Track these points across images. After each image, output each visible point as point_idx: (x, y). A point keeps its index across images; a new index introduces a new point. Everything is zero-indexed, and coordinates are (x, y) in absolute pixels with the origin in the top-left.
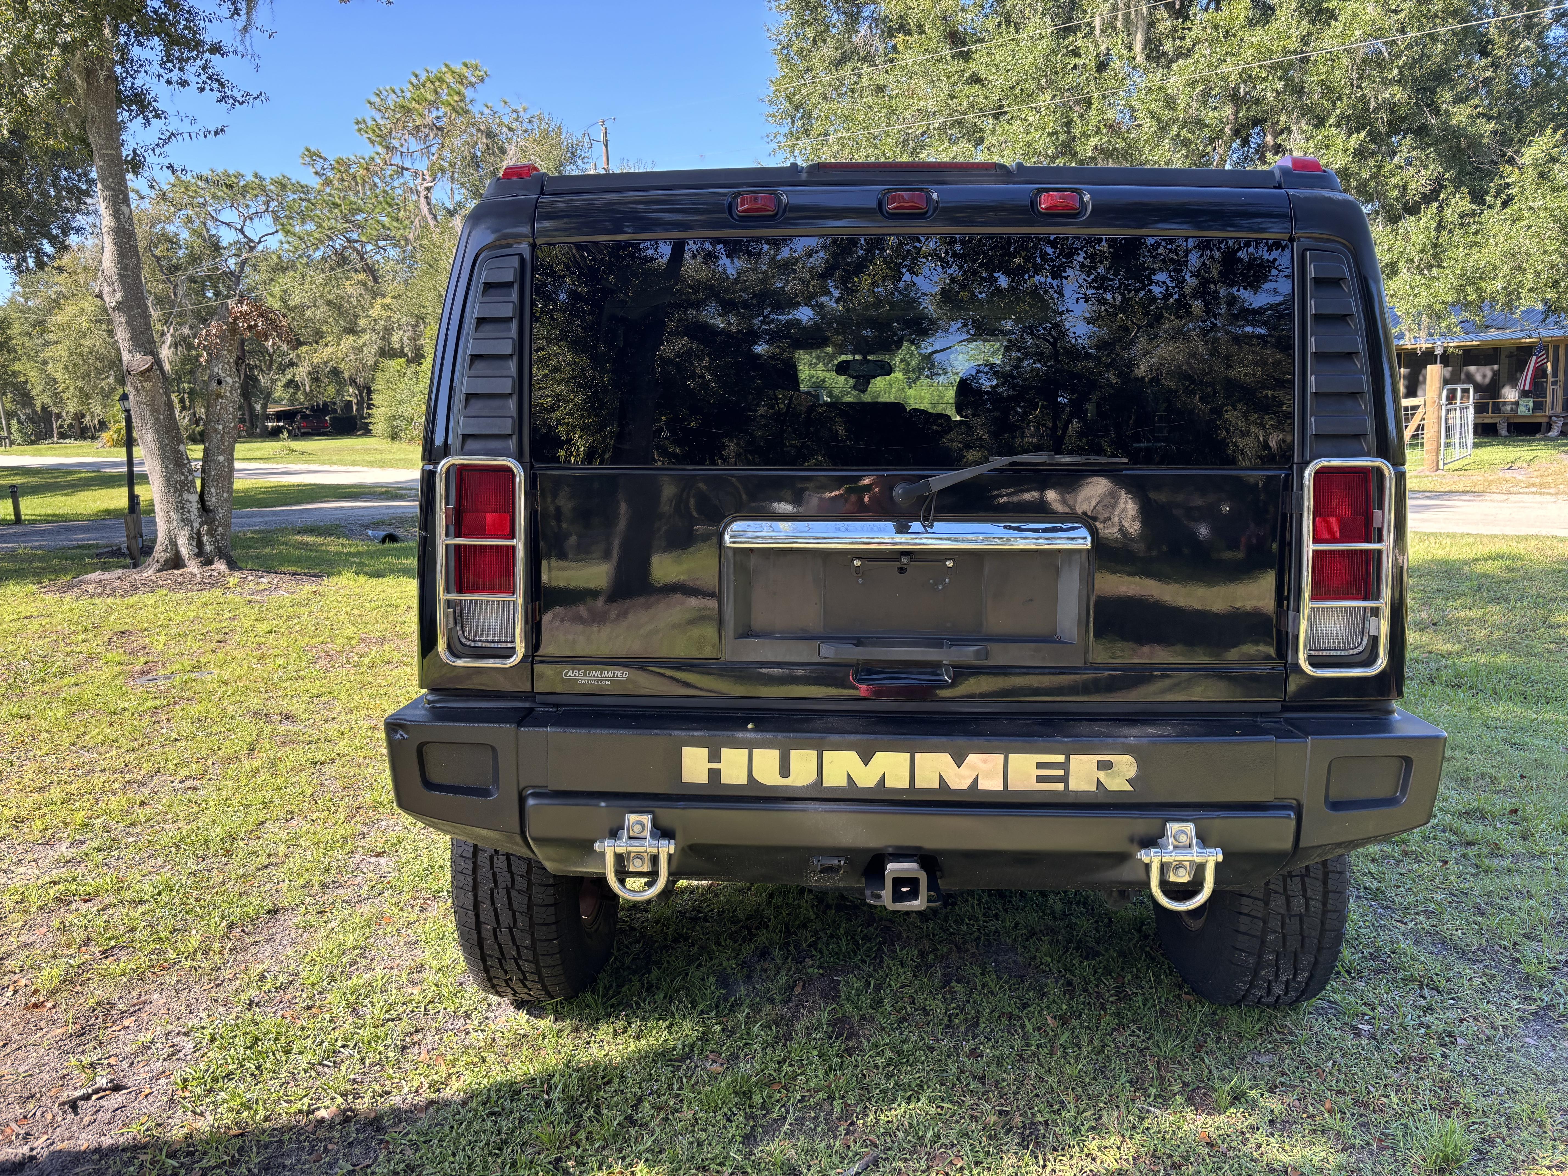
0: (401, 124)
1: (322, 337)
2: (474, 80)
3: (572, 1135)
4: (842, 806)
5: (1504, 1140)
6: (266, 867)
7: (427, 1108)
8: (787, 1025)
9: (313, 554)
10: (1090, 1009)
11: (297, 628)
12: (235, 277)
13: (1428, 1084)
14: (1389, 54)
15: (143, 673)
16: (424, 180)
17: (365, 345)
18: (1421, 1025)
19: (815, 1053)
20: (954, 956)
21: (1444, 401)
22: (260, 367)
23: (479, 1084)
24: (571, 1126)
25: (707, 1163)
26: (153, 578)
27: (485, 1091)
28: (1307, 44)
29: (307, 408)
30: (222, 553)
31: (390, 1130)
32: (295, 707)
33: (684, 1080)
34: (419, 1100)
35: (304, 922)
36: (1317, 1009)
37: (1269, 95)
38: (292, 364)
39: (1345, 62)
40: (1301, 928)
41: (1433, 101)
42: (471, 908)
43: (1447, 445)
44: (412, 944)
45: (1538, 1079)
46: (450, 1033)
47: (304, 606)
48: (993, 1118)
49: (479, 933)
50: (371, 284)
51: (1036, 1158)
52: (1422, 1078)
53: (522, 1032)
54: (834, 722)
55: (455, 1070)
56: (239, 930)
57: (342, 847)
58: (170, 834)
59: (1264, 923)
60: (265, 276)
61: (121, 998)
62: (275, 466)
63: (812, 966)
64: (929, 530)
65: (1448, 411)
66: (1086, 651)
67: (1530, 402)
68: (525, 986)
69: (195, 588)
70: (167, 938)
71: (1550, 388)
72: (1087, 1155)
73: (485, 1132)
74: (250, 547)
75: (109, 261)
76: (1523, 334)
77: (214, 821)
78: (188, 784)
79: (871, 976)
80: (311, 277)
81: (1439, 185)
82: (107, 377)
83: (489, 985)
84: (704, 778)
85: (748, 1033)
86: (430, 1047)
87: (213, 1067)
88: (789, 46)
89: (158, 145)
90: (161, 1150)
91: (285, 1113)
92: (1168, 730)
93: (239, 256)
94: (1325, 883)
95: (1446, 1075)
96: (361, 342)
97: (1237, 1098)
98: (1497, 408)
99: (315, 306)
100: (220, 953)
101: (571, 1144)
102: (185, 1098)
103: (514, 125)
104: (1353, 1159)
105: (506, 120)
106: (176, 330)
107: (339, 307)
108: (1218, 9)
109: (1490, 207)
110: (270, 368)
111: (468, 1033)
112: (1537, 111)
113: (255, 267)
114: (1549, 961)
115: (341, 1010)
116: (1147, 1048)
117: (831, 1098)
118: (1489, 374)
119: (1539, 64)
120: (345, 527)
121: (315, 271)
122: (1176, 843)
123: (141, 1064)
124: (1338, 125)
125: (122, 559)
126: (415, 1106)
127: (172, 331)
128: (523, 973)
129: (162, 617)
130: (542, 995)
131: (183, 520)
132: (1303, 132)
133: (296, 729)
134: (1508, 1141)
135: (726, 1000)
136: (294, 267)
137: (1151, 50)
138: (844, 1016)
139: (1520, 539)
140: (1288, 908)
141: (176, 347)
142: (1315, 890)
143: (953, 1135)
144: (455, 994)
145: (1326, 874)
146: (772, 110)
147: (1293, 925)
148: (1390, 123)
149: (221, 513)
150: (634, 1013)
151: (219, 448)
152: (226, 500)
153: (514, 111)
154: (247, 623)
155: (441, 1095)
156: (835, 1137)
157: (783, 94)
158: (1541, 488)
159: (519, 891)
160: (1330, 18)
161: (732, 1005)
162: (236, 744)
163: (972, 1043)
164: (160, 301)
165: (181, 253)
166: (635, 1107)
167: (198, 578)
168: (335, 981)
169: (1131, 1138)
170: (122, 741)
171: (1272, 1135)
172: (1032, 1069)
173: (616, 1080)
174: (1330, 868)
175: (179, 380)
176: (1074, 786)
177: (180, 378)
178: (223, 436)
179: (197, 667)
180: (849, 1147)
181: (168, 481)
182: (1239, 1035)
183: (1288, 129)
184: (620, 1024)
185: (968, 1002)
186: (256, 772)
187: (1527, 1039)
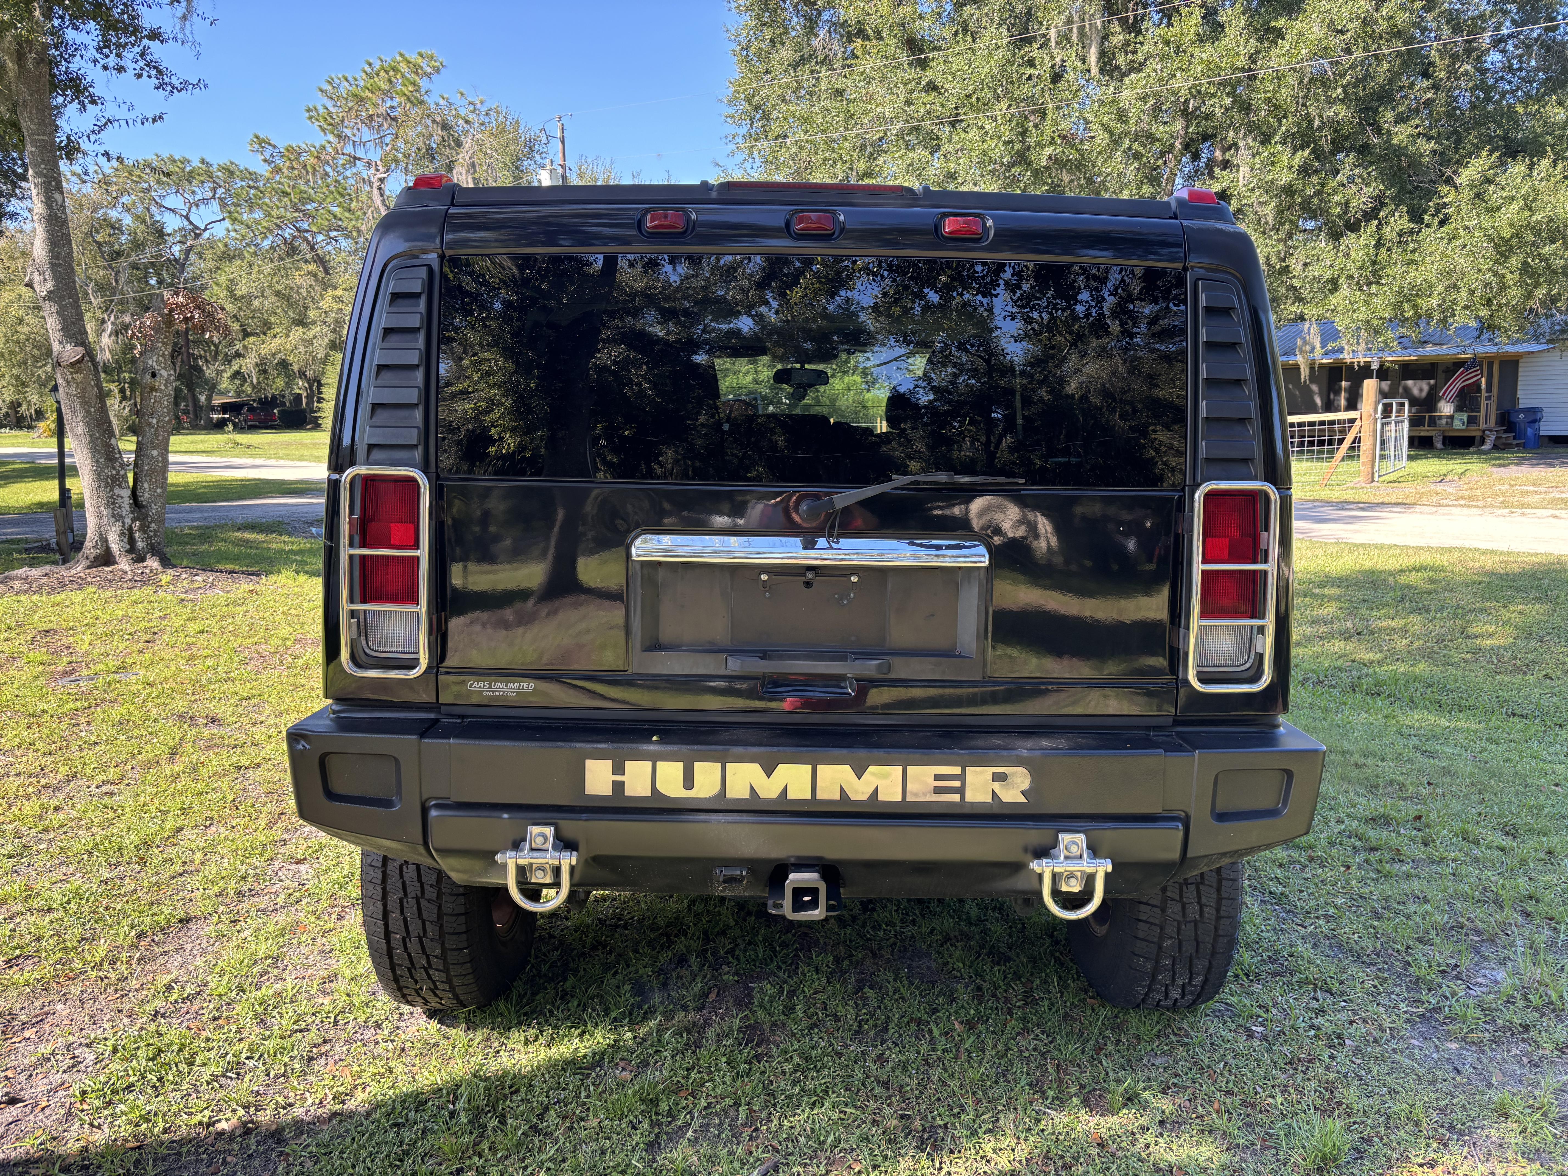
0: (353, 113)
1: (269, 329)
2: (429, 70)
3: (475, 1145)
4: (745, 817)
5: (1381, 1139)
6: (181, 875)
7: (330, 1119)
8: (699, 1032)
9: (254, 551)
10: (997, 1014)
11: (231, 628)
12: (180, 265)
13: (1313, 1084)
14: (1334, 73)
15: (65, 673)
16: (377, 170)
17: (315, 337)
18: (1312, 1027)
19: (724, 1059)
20: (868, 962)
21: (1379, 415)
22: (205, 357)
23: (385, 1095)
24: (475, 1135)
25: (608, 1171)
26: (82, 575)
27: (390, 1102)
28: (1255, 62)
29: (254, 401)
30: (155, 550)
31: (291, 1142)
32: (222, 710)
33: (592, 1088)
34: (323, 1112)
35: (216, 931)
36: (1214, 1011)
37: (1217, 110)
38: (238, 355)
39: (1292, 80)
40: (1196, 934)
41: (1375, 120)
42: (380, 917)
43: (1382, 457)
44: (326, 954)
45: (1420, 1079)
46: (359, 1043)
47: (239, 605)
48: (894, 1122)
49: (388, 942)
50: (321, 275)
51: (933, 1160)
52: (1309, 1079)
53: (432, 1041)
54: (740, 734)
55: (361, 1081)
56: (149, 939)
57: (261, 855)
58: (83, 841)
59: (1162, 929)
60: (211, 265)
61: (23, 1008)
62: (218, 459)
63: (728, 972)
64: (834, 545)
65: (1383, 425)
66: (985, 665)
67: (1465, 416)
68: (436, 995)
69: (125, 586)
70: (75, 948)
71: (1484, 402)
72: (982, 1157)
73: (386, 1143)
74: (187, 544)
75: (40, 249)
76: (1458, 350)
77: (129, 828)
78: (105, 789)
79: (785, 982)
80: (259, 266)
81: (1379, 202)
82: (44, 365)
83: (399, 994)
84: (607, 791)
85: (659, 1041)
86: (337, 1057)
87: (114, 1078)
88: (748, 47)
89: (93, 132)
90: (54, 1164)
91: (185, 1124)
92: (1062, 743)
93: (184, 243)
94: (1219, 890)
95: (1332, 1076)
96: (311, 334)
97: (1130, 1099)
98: (1433, 422)
99: (263, 296)
100: (127, 963)
101: (474, 1154)
102: (82, 1111)
103: (471, 118)
104: (1236, 1159)
105: (463, 112)
106: (116, 318)
107: (288, 298)
108: (1170, 24)
109: (1428, 226)
110: (215, 359)
111: (378, 1043)
112: (1474, 133)
113: (200, 255)
114: (1439, 965)
115: (248, 1021)
116: (1048, 1052)
117: (737, 1104)
118: (1426, 388)
119: (1476, 87)
120: (288, 524)
121: (263, 261)
122: (1067, 854)
123: (40, 1076)
124: (1284, 142)
125: (51, 555)
126: (318, 1118)
127: (112, 319)
128: (434, 982)
129: (89, 615)
130: (453, 1004)
131: (114, 516)
132: (1249, 148)
133: (222, 732)
134: (1386, 1140)
135: (640, 1007)
136: (241, 256)
137: (1105, 64)
138: (756, 1022)
139: (1444, 550)
140: (1184, 915)
141: (117, 336)
142: (1209, 897)
143: (853, 1138)
144: (367, 1004)
145: (1220, 882)
146: (731, 111)
147: (1188, 931)
148: (1333, 142)
149: (154, 509)
150: (546, 1021)
151: (152, 443)
152: (159, 496)
153: (471, 103)
154: (178, 622)
155: (345, 1107)
156: (738, 1144)
157: (743, 96)
158: (1469, 501)
159: (429, 901)
160: (1278, 37)
161: (646, 1013)
162: (157, 748)
163: (879, 1050)
164: (101, 288)
165: (123, 239)
166: (541, 1117)
167: (129, 576)
168: (243, 991)
169: (1026, 1140)
170: (40, 745)
171: (1161, 1135)
172: (936, 1074)
173: (523, 1089)
174: (1224, 876)
175: (120, 370)
176: (970, 797)
177: (121, 367)
178: (157, 429)
179: (122, 668)
180: (751, 1153)
181: (99, 475)
182: (1138, 1038)
183: (1235, 144)
184: (531, 1032)
185: (879, 1007)
186: (176, 777)
187: (1413, 1041)
